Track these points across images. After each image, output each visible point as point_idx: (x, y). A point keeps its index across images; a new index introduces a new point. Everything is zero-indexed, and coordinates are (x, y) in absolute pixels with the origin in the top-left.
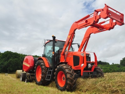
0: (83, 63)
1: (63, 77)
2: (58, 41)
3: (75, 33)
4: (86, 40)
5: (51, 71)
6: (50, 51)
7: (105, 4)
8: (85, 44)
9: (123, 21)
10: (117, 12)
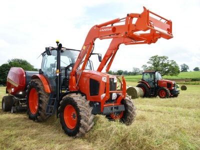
0: (105, 93)
1: (74, 114)
2: (67, 49)
3: (94, 44)
4: (112, 54)
5: (54, 100)
6: (52, 66)
7: (144, 8)
8: (110, 59)
9: (171, 32)
10: (162, 18)
